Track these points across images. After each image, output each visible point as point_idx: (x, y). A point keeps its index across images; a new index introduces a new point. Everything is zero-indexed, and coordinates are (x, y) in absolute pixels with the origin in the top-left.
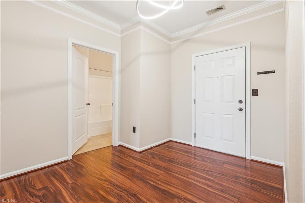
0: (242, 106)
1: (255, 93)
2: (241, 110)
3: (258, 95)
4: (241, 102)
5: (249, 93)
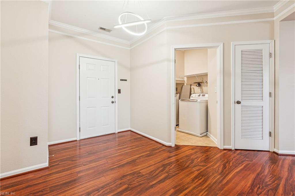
0: (113, 100)
1: (119, 91)
2: (113, 102)
3: (120, 93)
4: (113, 97)
5: (117, 91)
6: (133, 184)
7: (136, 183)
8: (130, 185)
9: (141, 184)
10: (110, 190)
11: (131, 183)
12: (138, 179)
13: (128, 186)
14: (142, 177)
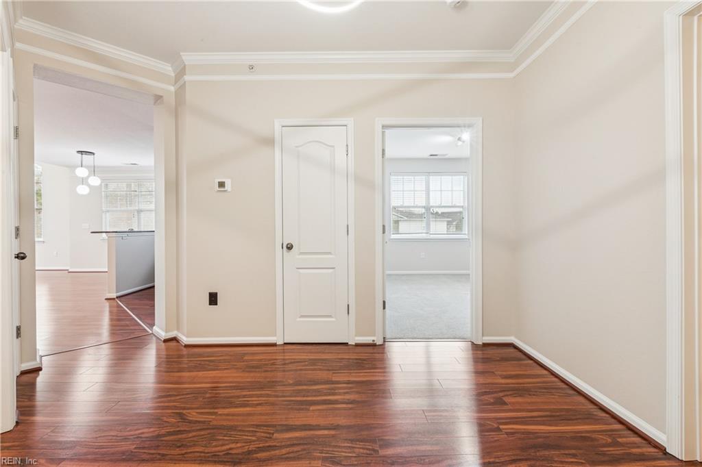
6: (367, 449)
7: (358, 448)
8: (374, 450)
9: (352, 441)
10: (424, 460)
11: (368, 452)
12: (347, 454)
13: (380, 451)
14: (331, 457)
